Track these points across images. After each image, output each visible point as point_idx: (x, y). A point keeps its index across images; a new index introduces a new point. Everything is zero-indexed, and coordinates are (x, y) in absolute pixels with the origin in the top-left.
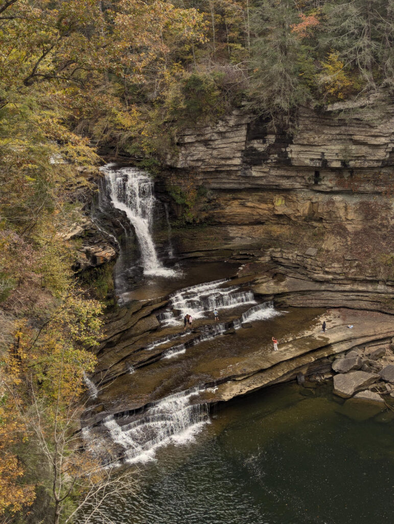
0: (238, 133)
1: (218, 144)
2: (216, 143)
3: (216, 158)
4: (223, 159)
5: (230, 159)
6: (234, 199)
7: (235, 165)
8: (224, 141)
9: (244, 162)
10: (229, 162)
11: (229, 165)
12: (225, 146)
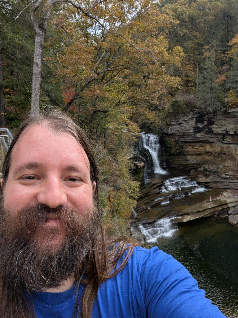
0: (192, 121)
2: (184, 124)
3: (183, 130)
4: (186, 130)
5: (189, 130)
6: (190, 145)
7: (191, 133)
9: (194, 131)
10: (188, 131)
11: (188, 133)
12: (187, 125)
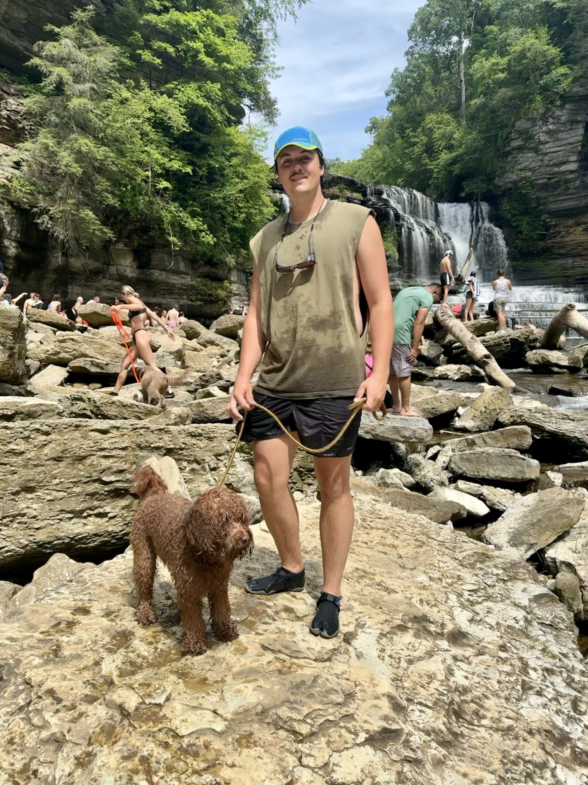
0: (573, 133)
1: (550, 148)
2: (547, 146)
3: (548, 166)
4: (555, 165)
5: (564, 163)
7: (572, 172)
8: (558, 143)
9: (581, 167)
10: (563, 168)
11: (563, 173)
12: (559, 149)
